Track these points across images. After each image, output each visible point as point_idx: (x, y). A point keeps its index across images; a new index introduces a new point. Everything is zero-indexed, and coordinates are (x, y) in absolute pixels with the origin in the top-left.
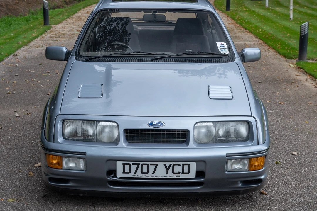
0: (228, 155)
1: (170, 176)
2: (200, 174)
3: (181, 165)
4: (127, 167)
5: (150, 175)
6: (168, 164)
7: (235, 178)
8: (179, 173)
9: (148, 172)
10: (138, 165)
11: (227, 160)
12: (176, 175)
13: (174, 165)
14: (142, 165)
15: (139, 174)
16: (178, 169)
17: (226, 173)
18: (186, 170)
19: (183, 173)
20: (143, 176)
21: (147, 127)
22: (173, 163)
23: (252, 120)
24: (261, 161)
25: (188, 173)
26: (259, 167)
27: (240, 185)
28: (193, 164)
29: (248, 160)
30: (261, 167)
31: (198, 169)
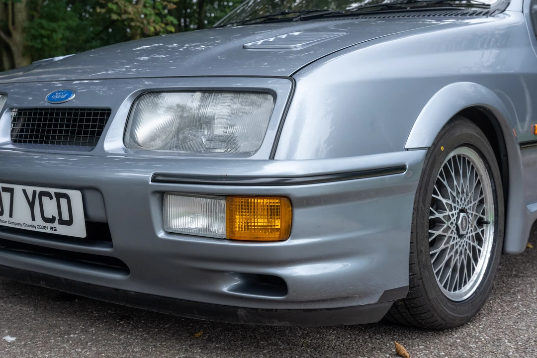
0: (157, 178)
1: (40, 227)
3: (53, 195)
5: (6, 220)
6: (30, 190)
8: (52, 220)
9: (2, 212)
11: (162, 195)
12: (49, 225)
13: (42, 194)
16: (50, 207)
17: (161, 235)
18: (66, 217)
19: (62, 222)
22: (39, 189)
23: (282, 88)
24: (273, 212)
25: (69, 223)
26: (267, 236)
27: (225, 289)
28: (76, 196)
29: (223, 202)
30: (277, 235)
31: (91, 213)
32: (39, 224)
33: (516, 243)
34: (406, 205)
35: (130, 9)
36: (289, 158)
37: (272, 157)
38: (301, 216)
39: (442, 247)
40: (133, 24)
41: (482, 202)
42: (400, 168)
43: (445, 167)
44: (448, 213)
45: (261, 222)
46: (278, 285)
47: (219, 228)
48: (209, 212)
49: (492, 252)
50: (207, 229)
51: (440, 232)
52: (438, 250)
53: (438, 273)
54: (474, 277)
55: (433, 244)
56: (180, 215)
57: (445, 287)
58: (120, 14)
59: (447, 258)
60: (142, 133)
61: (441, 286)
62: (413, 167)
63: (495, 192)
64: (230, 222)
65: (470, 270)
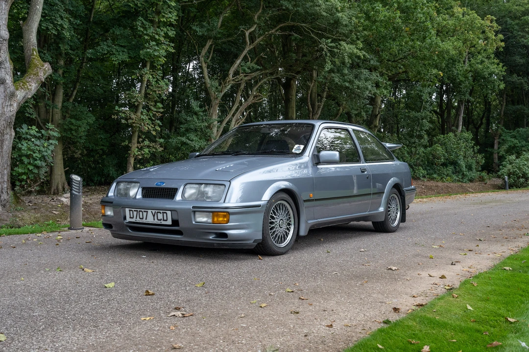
0: (193, 207)
2: (175, 223)
3: (162, 213)
4: (131, 212)
5: (144, 221)
6: (154, 211)
7: (203, 229)
8: (161, 220)
9: (143, 219)
10: (137, 211)
11: (194, 212)
12: (159, 221)
13: (158, 212)
14: (140, 211)
15: (138, 220)
16: (160, 216)
17: (194, 223)
18: (165, 219)
19: (164, 220)
20: (141, 221)
21: (154, 185)
22: (157, 211)
23: (227, 184)
24: (224, 216)
25: (166, 220)
26: (223, 222)
27: (211, 238)
28: (169, 213)
29: (211, 214)
30: (225, 222)
31: (173, 217)
32: (156, 222)
33: (303, 232)
34: (261, 217)
35: (133, 116)
36: (229, 203)
37: (224, 202)
38: (232, 217)
39: (274, 230)
40: (134, 125)
41: (290, 218)
42: (259, 206)
43: (275, 206)
44: (276, 220)
45: (221, 219)
46: (225, 235)
47: (210, 221)
48: (208, 217)
49: (293, 234)
50: (207, 221)
51: (273, 225)
52: (273, 231)
53: (273, 238)
54: (286, 241)
55: (271, 229)
56: (199, 217)
57: (276, 242)
58: (127, 119)
59: (276, 233)
60: (186, 195)
61: (274, 242)
62: (264, 205)
63: (294, 215)
64: (213, 219)
65: (285, 239)
